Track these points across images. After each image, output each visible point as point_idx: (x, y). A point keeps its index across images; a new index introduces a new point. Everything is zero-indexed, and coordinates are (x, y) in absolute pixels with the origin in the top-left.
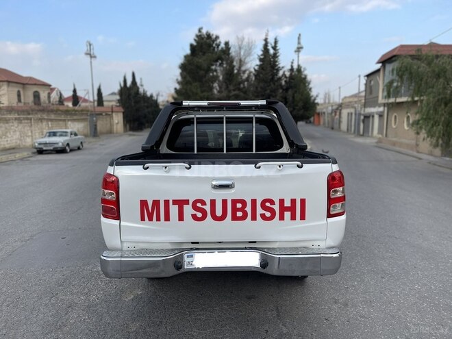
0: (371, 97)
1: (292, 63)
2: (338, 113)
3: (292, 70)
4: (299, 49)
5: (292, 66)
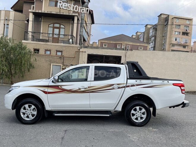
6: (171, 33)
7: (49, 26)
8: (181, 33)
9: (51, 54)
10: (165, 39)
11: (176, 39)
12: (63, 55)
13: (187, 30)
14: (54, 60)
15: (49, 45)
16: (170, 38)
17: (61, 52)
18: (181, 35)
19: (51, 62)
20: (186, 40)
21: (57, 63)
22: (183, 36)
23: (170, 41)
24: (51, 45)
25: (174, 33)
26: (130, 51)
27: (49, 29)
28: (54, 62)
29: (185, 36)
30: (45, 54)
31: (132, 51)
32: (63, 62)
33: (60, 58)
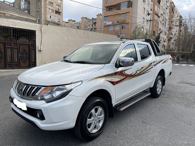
6: (45, 10)
8: (54, 12)
10: (40, 15)
11: (50, 17)
13: (59, 9)
16: (45, 14)
18: (54, 14)
20: (59, 19)
22: (56, 14)
23: (46, 18)
25: (48, 10)
26: (46, 26)
29: (57, 15)
31: (47, 25)
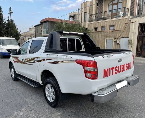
0: (37, 33)
1: (8, 18)
2: (24, 39)
3: (8, 20)
4: (11, 13)
5: (8, 19)
7: (109, 4)
9: (106, 29)
12: (115, 29)
14: (107, 35)
15: (104, 22)
17: (114, 26)
19: (106, 36)
21: (110, 37)
24: (106, 22)
27: (109, 7)
28: (108, 37)
30: (101, 30)
32: (115, 36)
33: (112, 32)
